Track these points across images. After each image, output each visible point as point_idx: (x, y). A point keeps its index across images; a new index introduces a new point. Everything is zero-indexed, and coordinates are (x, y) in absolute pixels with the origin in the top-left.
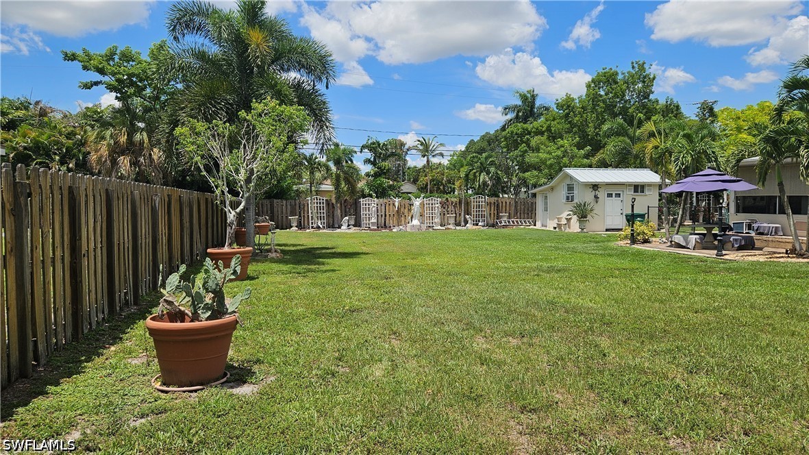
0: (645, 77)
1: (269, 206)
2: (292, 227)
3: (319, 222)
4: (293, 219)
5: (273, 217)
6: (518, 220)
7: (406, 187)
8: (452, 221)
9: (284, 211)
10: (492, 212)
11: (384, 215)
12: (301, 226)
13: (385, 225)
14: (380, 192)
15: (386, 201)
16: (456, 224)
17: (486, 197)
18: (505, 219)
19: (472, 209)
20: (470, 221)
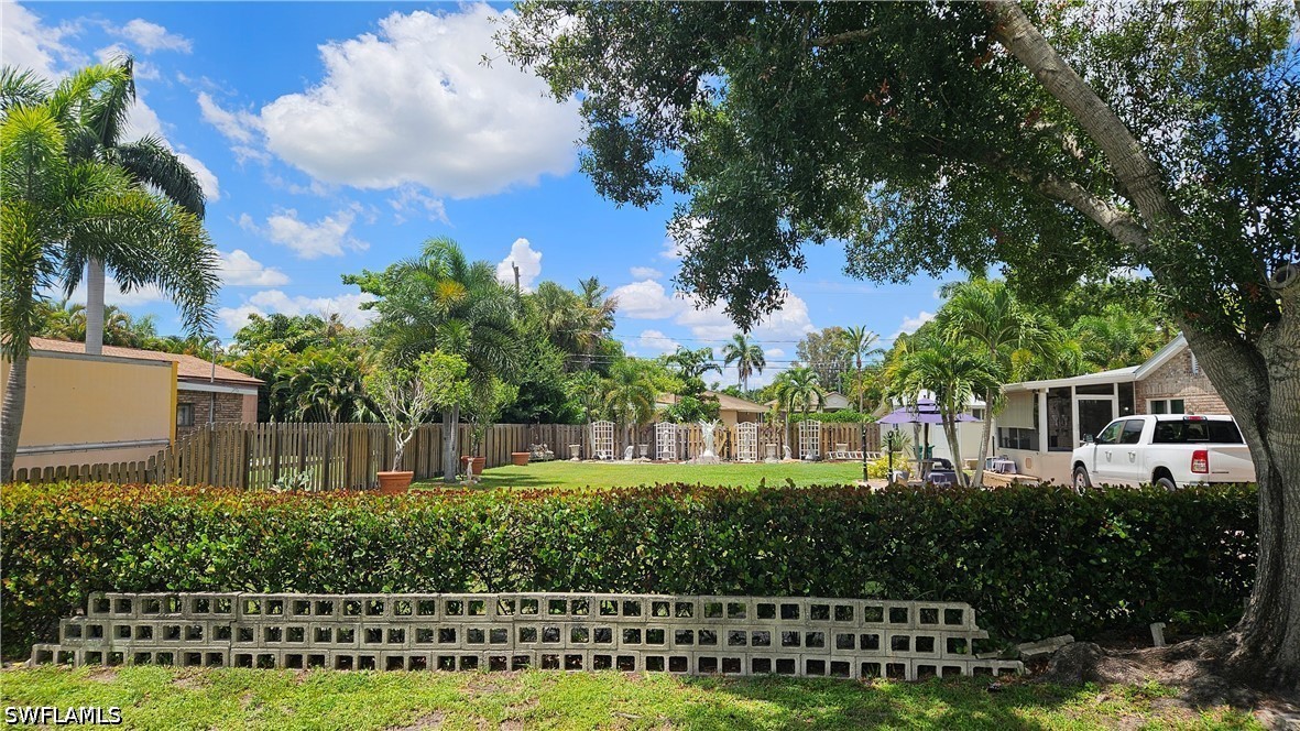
1: (551, 432)
2: (571, 457)
3: (604, 452)
4: (575, 449)
5: (554, 445)
6: (862, 453)
7: (835, 401)
8: (771, 452)
9: (568, 438)
10: (826, 441)
11: (686, 444)
12: (582, 456)
13: (687, 457)
14: (691, 416)
15: (690, 426)
16: (776, 456)
17: (819, 422)
18: (842, 450)
19: (800, 438)
20: (788, 453)
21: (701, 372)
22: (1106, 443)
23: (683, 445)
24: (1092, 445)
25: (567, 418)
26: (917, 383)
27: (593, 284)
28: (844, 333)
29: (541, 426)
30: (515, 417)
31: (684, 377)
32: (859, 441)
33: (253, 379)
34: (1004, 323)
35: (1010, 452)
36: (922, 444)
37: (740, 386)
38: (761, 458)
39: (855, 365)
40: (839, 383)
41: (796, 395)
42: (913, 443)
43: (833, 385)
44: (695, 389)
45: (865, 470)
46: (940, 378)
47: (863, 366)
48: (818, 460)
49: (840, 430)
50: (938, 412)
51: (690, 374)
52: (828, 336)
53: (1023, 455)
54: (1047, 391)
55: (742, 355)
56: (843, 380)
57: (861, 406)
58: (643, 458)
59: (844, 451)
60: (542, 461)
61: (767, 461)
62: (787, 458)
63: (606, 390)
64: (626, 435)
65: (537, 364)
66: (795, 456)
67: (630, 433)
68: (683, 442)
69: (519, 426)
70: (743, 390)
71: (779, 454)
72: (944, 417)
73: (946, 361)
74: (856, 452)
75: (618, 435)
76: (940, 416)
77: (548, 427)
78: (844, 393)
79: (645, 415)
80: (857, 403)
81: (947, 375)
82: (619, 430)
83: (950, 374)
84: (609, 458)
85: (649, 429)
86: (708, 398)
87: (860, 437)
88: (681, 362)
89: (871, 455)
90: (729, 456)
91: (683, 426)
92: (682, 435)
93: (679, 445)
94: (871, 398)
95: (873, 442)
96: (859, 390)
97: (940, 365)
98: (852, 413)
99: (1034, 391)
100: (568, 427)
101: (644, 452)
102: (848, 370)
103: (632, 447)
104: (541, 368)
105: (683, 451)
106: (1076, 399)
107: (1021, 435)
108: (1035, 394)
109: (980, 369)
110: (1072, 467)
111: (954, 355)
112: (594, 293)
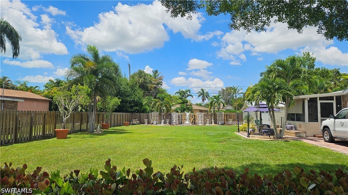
0: (310, 59)
1: (139, 115)
2: (145, 123)
3: (155, 122)
4: (146, 121)
5: (140, 119)
6: (237, 122)
7: (229, 107)
8: (208, 122)
9: (144, 118)
10: (225, 118)
11: (181, 119)
12: (148, 123)
13: (181, 124)
14: (183, 110)
15: (183, 113)
16: (209, 123)
17: (223, 112)
18: (231, 121)
19: (217, 117)
20: (213, 122)
21: (187, 97)
22: (339, 118)
23: (180, 120)
24: (332, 120)
25: (144, 111)
26: (259, 95)
27: (156, 72)
28: (232, 88)
29: (136, 114)
30: (127, 111)
31: (181, 99)
32: (236, 119)
33: (48, 99)
34: (294, 72)
35: (292, 122)
36: (259, 119)
37: (202, 103)
38: (205, 124)
39: (235, 97)
40: (230, 103)
41: (216, 103)
42: (255, 119)
43: (229, 103)
44: (185, 102)
45: (238, 128)
46: (268, 93)
47: (237, 98)
48: (223, 124)
49: (230, 115)
50: (267, 107)
51: (183, 97)
52: (227, 89)
53: (297, 123)
54: (309, 99)
55: (203, 94)
56: (231, 101)
57: (236, 109)
58: (168, 124)
59: (231, 122)
60: (135, 124)
61: (207, 125)
62: (213, 124)
63: (156, 102)
64: (162, 116)
65: (135, 94)
66: (215, 123)
67: (163, 116)
68: (180, 119)
69: (129, 114)
70: (203, 104)
71: (210, 122)
72: (269, 109)
73: (271, 86)
74: (235, 122)
75: (160, 117)
76: (268, 108)
77: (138, 114)
78: (232, 105)
79: (168, 110)
80: (235, 108)
81: (271, 92)
82: (160, 115)
83: (273, 91)
84: (157, 124)
85: (170, 115)
86: (189, 105)
87: (236, 117)
88: (180, 94)
89: (240, 123)
90: (195, 123)
91: (180, 114)
92: (180, 116)
93: (179, 119)
94: (239, 106)
95: (240, 119)
96: (236, 104)
97: (268, 88)
98: (234, 110)
99: (303, 99)
100: (144, 114)
101: (168, 122)
102: (233, 99)
103: (164, 120)
104: (136, 96)
105: (180, 122)
106: (319, 102)
107: (297, 116)
108: (303, 100)
109: (285, 89)
110: (322, 128)
111: (274, 84)
112: (157, 74)
